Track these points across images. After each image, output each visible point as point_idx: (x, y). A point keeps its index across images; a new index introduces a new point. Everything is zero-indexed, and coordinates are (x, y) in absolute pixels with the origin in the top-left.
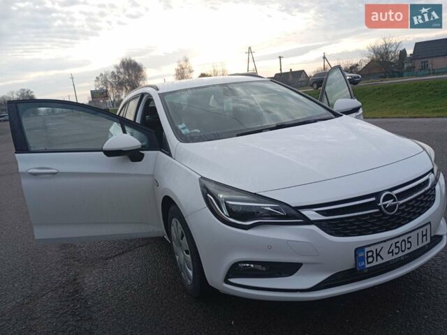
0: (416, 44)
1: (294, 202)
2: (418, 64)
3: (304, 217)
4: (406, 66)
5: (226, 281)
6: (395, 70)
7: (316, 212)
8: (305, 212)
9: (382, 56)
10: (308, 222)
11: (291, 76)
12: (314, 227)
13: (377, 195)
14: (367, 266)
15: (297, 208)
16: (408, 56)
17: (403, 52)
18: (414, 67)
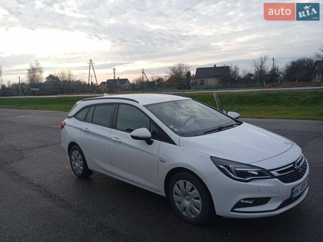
0: (197, 69)
1: (267, 168)
2: (199, 81)
3: (272, 174)
4: (191, 81)
5: (232, 211)
6: (186, 84)
7: (277, 172)
8: (273, 172)
9: (178, 74)
10: (273, 177)
11: (118, 83)
12: (276, 179)
13: (294, 163)
14: (295, 196)
15: (269, 171)
16: (192, 75)
17: (189, 73)
18: (197, 83)
